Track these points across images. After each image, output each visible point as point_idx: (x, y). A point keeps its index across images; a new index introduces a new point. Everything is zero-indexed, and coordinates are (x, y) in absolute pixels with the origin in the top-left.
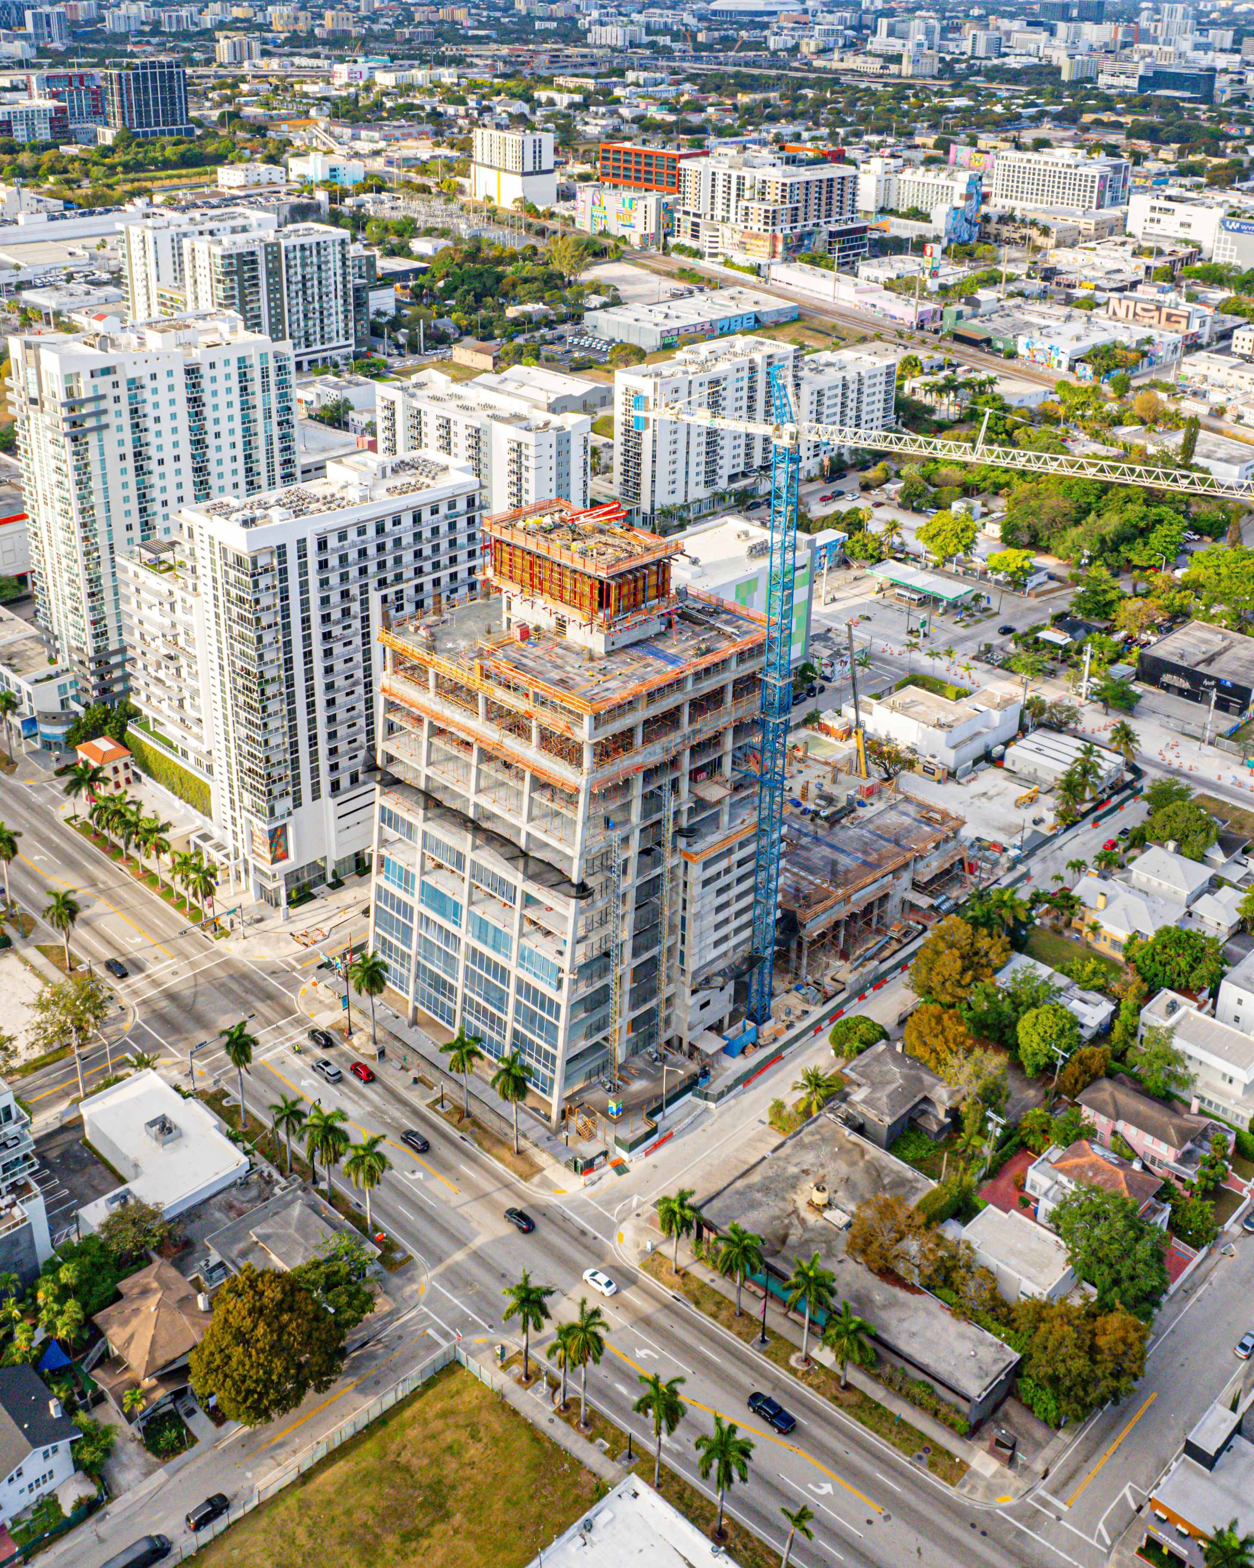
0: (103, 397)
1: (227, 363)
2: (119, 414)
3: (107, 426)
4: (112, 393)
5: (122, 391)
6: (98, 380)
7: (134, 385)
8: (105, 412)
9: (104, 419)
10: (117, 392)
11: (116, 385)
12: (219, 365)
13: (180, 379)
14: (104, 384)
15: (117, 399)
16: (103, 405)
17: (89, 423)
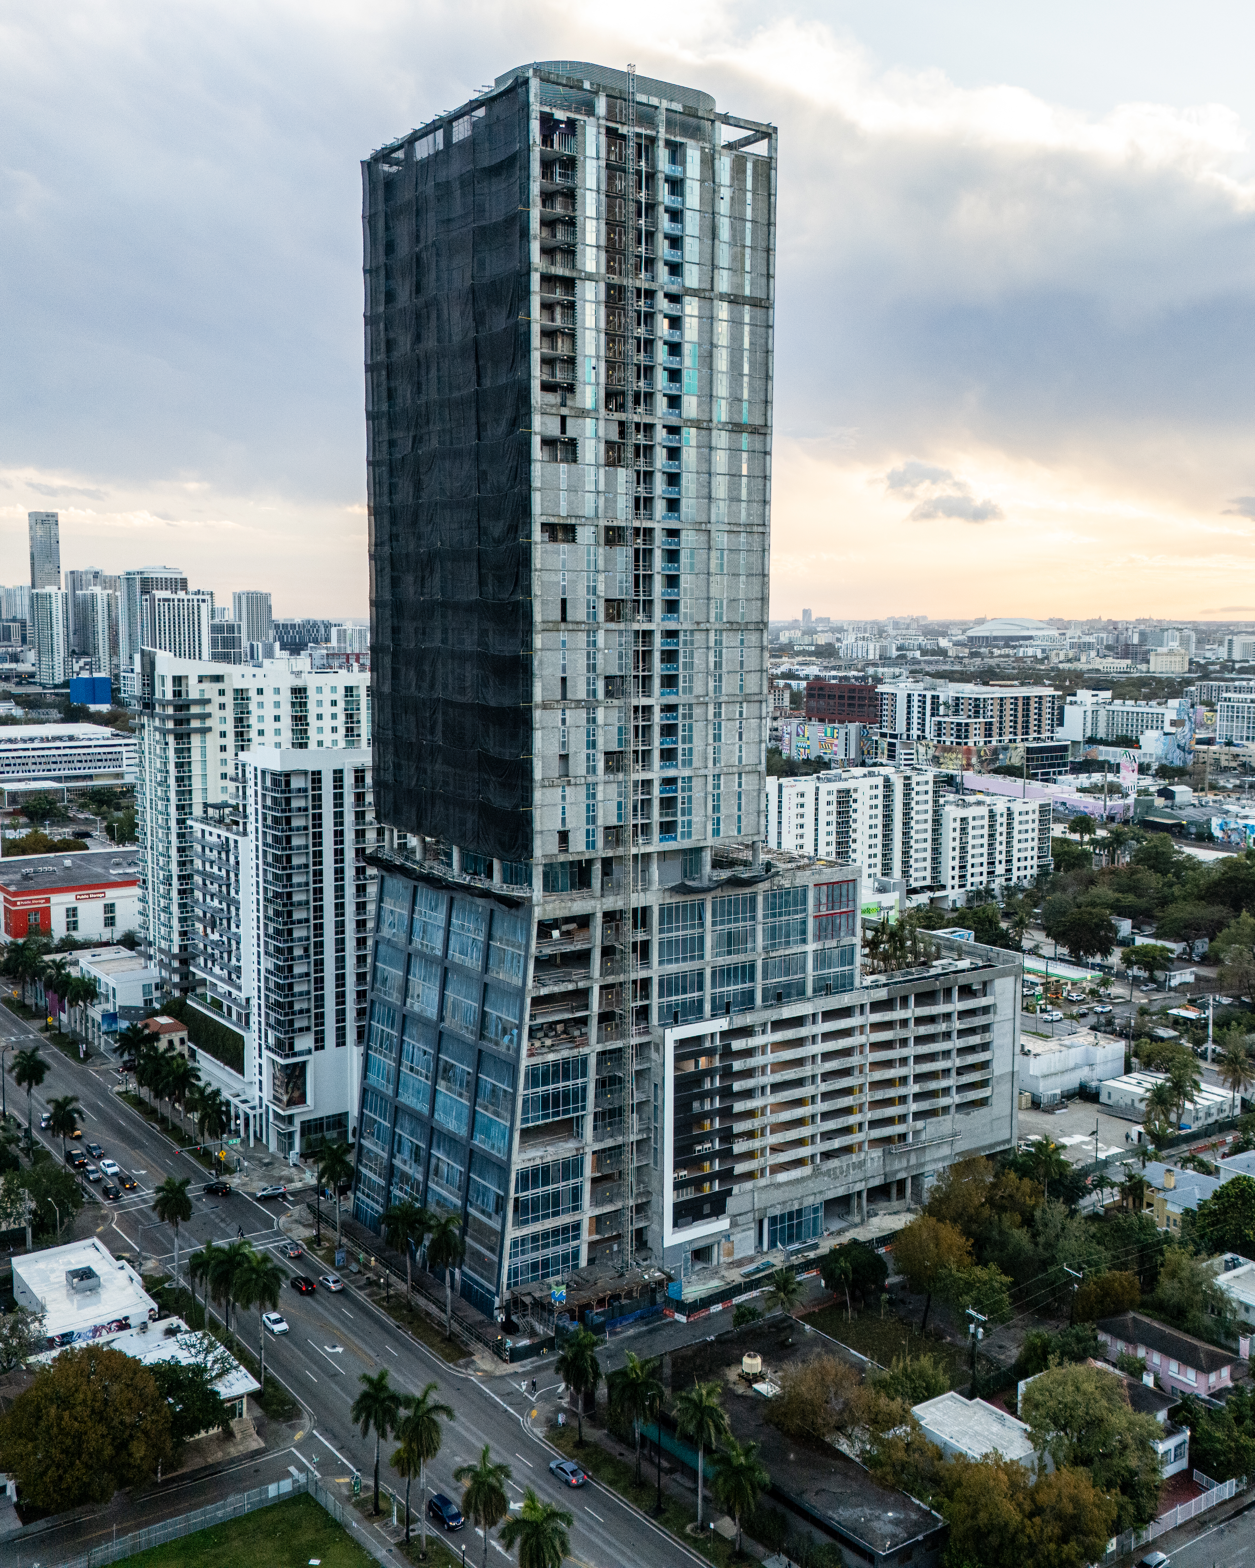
0: (209, 701)
1: (334, 689)
2: (224, 720)
3: (209, 729)
4: (217, 700)
5: (228, 699)
6: (206, 685)
7: (241, 695)
8: (209, 715)
9: (208, 723)
10: (222, 699)
11: (222, 693)
12: (327, 690)
13: (286, 697)
14: (211, 690)
15: (222, 706)
16: (208, 709)
17: (195, 724)
